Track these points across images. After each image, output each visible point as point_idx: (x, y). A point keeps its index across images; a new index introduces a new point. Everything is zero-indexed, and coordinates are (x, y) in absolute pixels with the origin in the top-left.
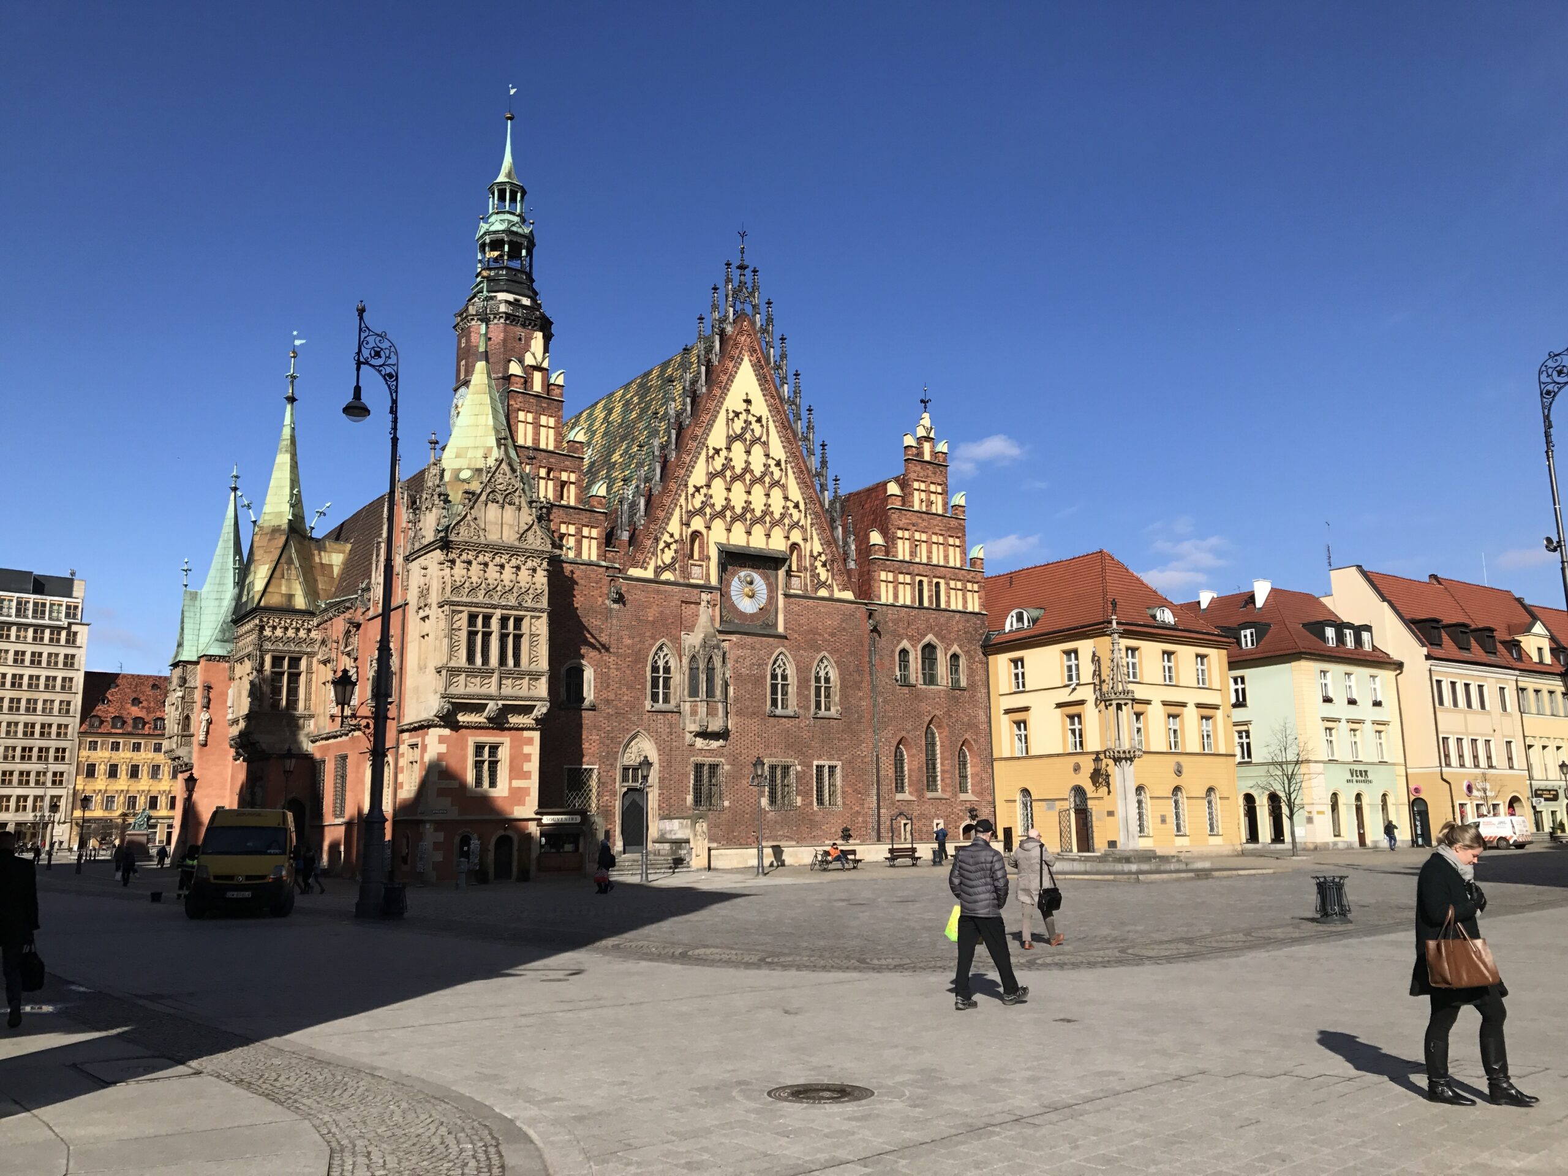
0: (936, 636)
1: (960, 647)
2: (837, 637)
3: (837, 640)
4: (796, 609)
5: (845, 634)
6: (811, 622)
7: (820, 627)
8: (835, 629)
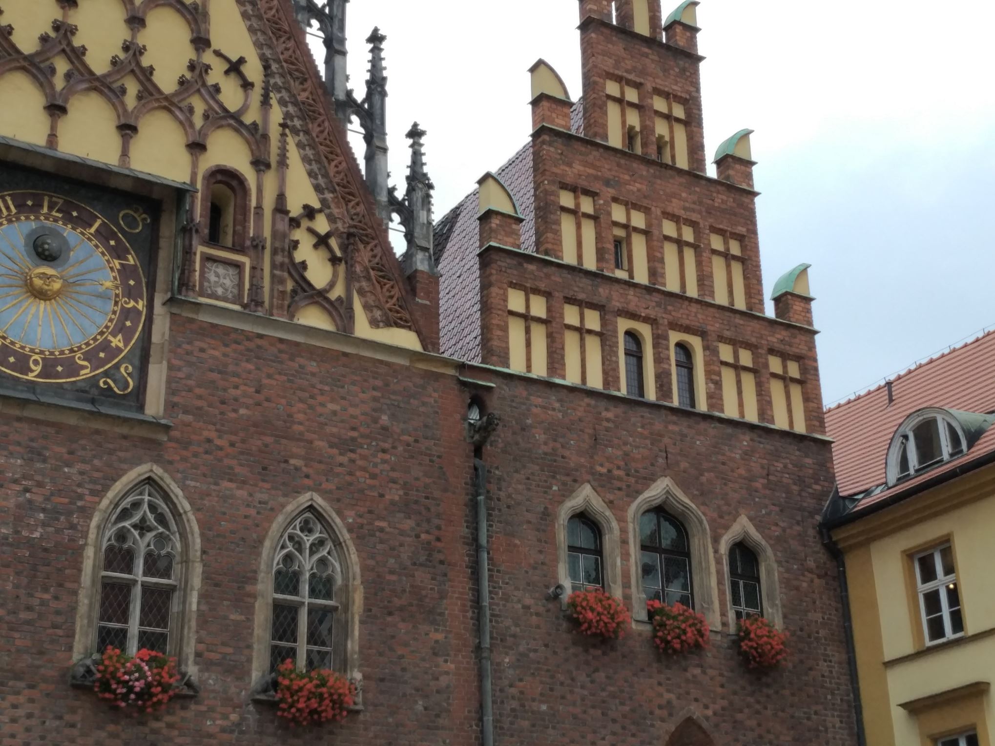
2: (359, 451)
3: (360, 463)
4: (216, 353)
5: (386, 446)
6: (268, 400)
7: (300, 417)
8: (353, 429)
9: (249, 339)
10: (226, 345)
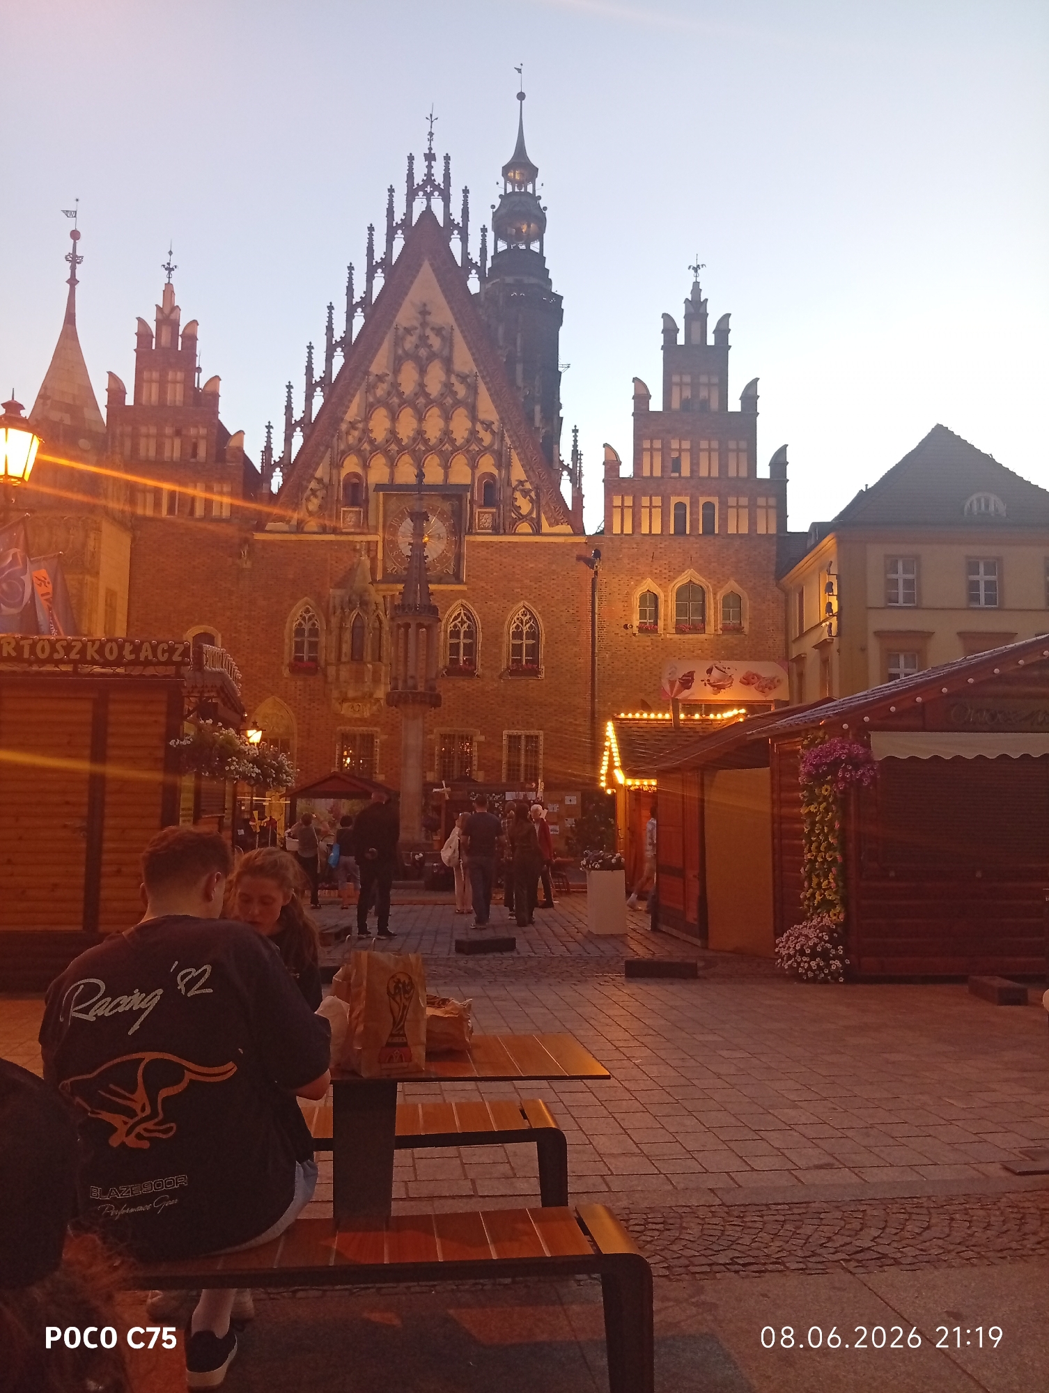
0: (700, 571)
1: (739, 582)
2: (543, 582)
3: (544, 586)
4: (484, 553)
5: (555, 577)
6: (505, 567)
7: (518, 572)
8: (540, 573)
9: (496, 544)
10: (488, 549)
